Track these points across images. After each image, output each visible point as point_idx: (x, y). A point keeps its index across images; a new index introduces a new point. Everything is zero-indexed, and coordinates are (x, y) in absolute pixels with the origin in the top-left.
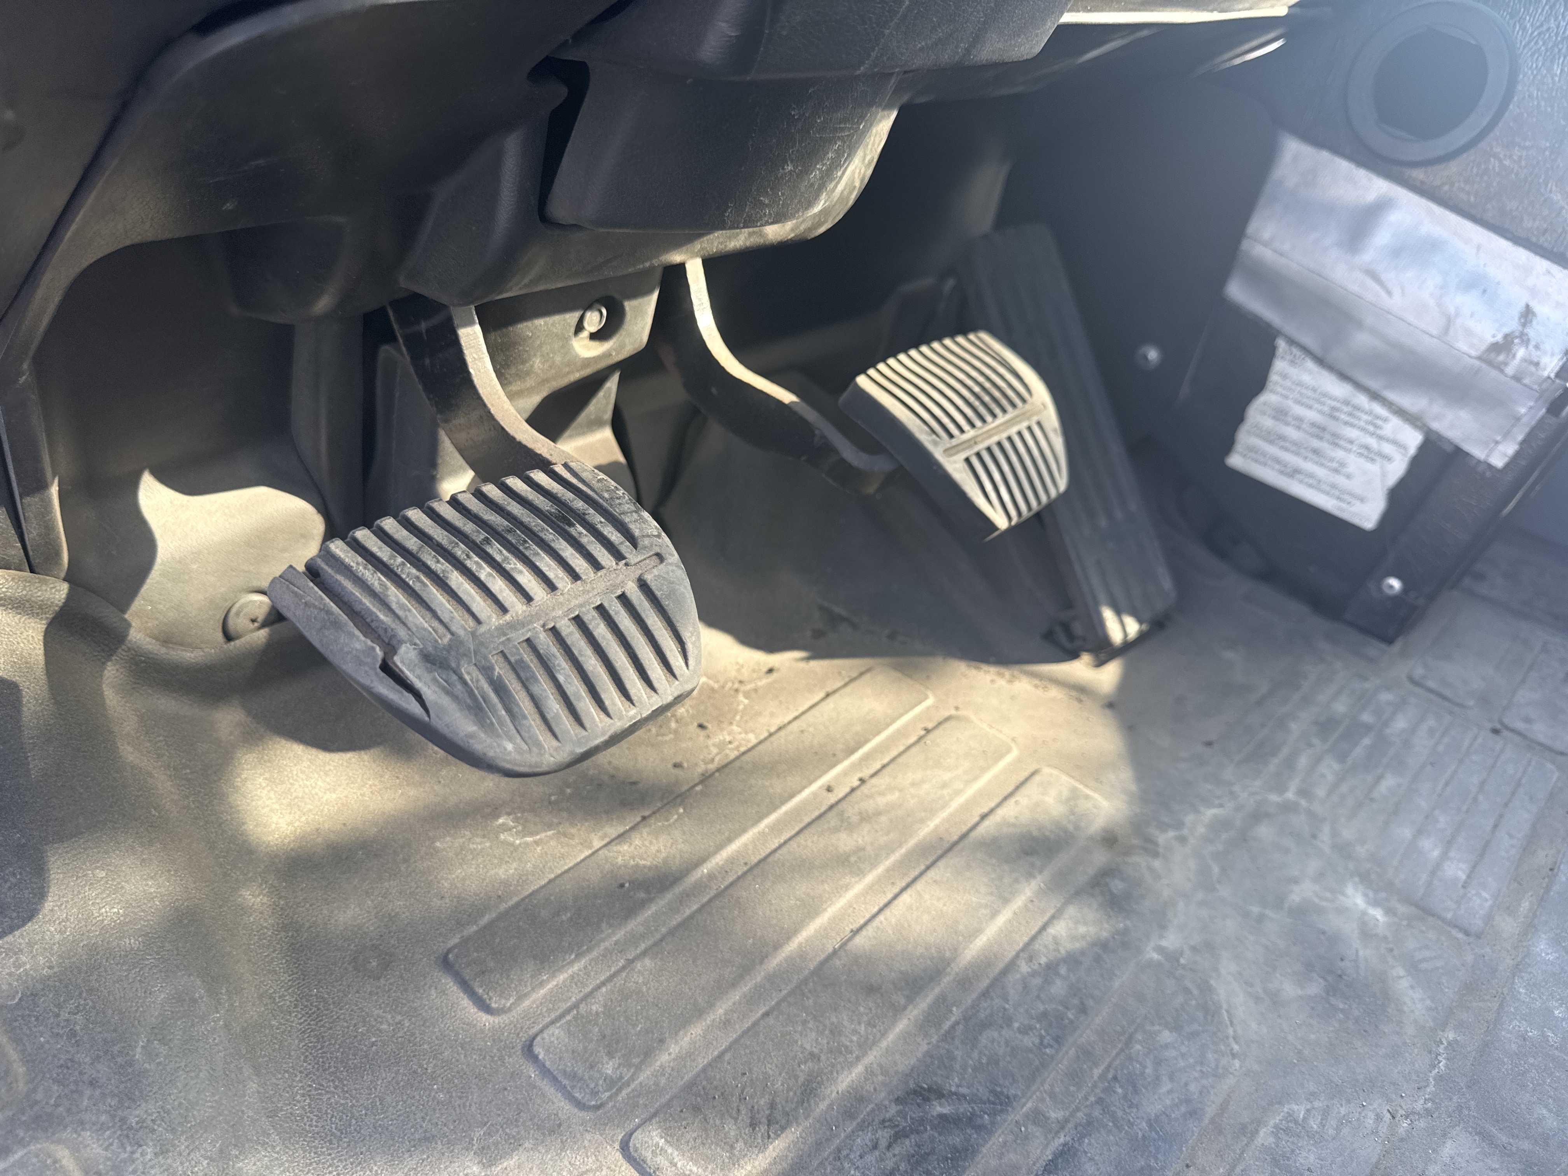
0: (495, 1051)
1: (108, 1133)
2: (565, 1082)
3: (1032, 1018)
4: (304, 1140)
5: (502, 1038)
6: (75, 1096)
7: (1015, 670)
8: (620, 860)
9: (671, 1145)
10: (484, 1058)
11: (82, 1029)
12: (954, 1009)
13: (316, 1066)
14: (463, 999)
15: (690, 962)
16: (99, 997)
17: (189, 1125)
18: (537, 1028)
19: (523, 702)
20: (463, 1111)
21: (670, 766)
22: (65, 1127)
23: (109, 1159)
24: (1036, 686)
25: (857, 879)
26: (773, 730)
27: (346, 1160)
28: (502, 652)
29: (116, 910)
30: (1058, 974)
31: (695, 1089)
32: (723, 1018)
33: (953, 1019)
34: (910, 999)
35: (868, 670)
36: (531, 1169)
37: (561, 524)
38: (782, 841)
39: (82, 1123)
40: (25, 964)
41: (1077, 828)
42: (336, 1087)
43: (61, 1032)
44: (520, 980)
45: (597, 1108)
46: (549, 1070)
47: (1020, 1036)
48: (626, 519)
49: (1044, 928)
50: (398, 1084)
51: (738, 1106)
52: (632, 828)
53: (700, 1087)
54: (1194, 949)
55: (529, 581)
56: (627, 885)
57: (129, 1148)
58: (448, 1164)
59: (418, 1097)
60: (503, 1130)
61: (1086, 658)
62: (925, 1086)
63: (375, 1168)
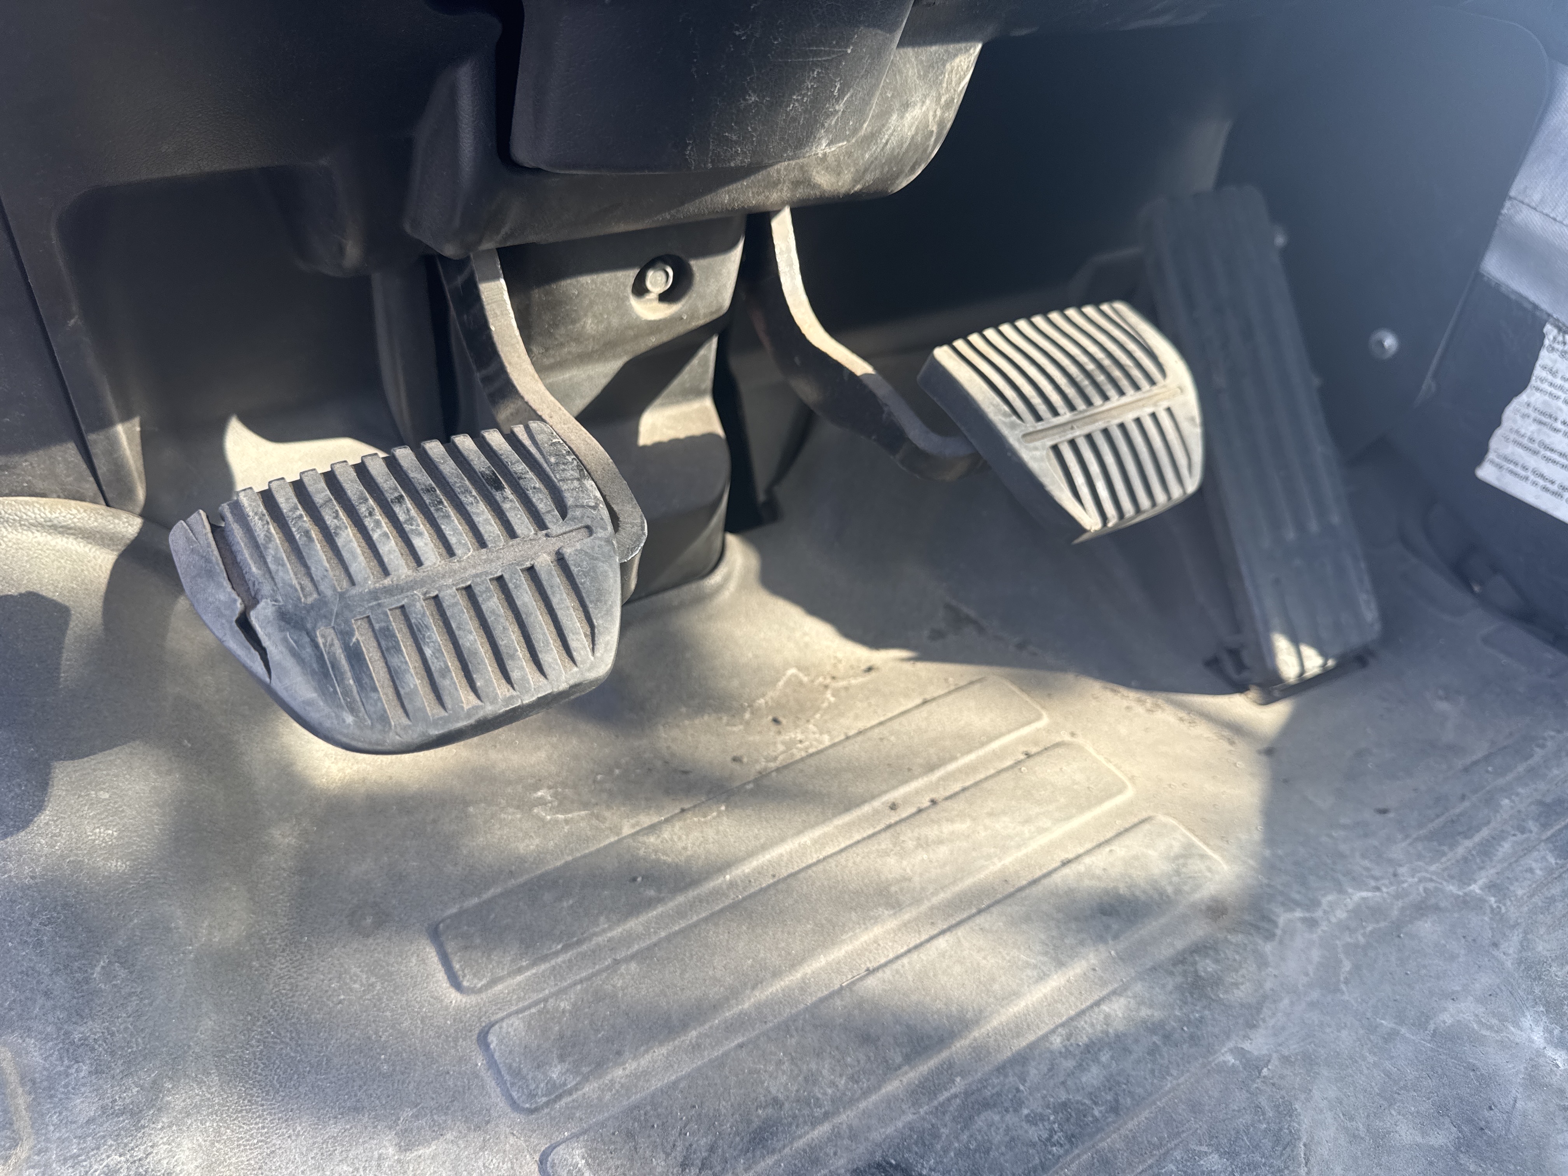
0: (452, 1031)
1: (51, 1043)
2: (507, 1077)
3: (1048, 1107)
4: (243, 1086)
5: (463, 1018)
6: (29, 1003)
7: (1160, 699)
8: (642, 852)
9: (590, 1169)
10: (439, 1037)
11: (49, 941)
12: (958, 1079)
13: (281, 1014)
14: (440, 972)
15: (678, 974)
16: (72, 913)
17: (130, 1050)
18: (501, 1015)
19: (378, 673)
20: (400, 1087)
21: (729, 759)
22: (13, 1032)
23: (45, 1069)
24: (1181, 720)
25: (892, 912)
26: (851, 733)
27: (275, 1114)
28: (368, 617)
29: (110, 832)
30: (1096, 1060)
31: (636, 1112)
32: (694, 1041)
33: (953, 1091)
34: (909, 1059)
35: (980, 681)
36: (444, 1163)
37: (489, 487)
38: (821, 857)
39: (29, 1029)
40: (10, 871)
41: (1178, 891)
42: (291, 1039)
43: (29, 940)
44: (499, 962)
45: (531, 1111)
46: (496, 1061)
47: (1025, 1126)
48: (564, 486)
49: (1097, 1004)
50: (349, 1046)
51: (675, 1141)
52: (667, 821)
53: (642, 1112)
54: (1286, 1060)
55: (426, 544)
56: (639, 879)
57: (66, 1062)
58: (367, 1139)
59: (363, 1064)
60: (432, 1115)
61: (1253, 694)
62: (893, 1162)
63: (299, 1128)
